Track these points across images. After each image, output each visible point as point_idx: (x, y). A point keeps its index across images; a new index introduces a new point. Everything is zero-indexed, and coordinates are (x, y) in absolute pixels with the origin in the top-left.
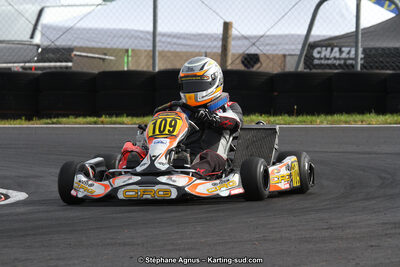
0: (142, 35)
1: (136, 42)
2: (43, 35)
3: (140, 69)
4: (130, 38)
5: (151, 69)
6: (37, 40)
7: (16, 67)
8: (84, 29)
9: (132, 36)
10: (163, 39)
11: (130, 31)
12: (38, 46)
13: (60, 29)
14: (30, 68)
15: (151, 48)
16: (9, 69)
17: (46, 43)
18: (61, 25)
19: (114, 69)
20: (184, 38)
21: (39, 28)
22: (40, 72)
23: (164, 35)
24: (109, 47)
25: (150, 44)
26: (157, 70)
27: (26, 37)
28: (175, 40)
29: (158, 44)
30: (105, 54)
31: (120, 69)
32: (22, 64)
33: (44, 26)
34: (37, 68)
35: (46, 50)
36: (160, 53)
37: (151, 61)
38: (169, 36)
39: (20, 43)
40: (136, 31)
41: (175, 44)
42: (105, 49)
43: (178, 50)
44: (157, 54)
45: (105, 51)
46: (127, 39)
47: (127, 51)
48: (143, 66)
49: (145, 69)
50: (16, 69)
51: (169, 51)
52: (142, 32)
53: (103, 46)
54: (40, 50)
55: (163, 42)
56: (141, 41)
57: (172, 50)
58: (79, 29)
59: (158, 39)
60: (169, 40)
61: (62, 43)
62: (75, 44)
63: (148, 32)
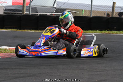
0: (87, 6)
1: (86, 7)
2: (57, 4)
3: (87, 16)
4: (84, 6)
5: (90, 16)
6: (55, 6)
7: (49, 14)
8: (70, 3)
9: (85, 6)
10: (94, 7)
11: (84, 4)
12: (56, 8)
13: (63, 3)
14: (53, 15)
15: (90, 10)
16: (47, 15)
17: (58, 7)
18: (63, 2)
19: (79, 16)
20: (101, 7)
21: (56, 2)
22: (56, 16)
23: (94, 6)
24: (77, 9)
25: (90, 8)
26: (92, 16)
27: (52, 5)
28: (98, 7)
29: (92, 8)
30: (76, 11)
31: (80, 16)
32: (50, 13)
33: (58, 2)
34: (55, 15)
35: (58, 9)
36: (93, 11)
37: (90, 13)
38: (96, 6)
39: (50, 7)
40: (86, 4)
41: (98, 8)
42: (76, 9)
43: (98, 10)
44: (92, 11)
45: (76, 10)
46: (81, 6)
47: (83, 10)
48: (88, 15)
49: (88, 16)
50: (48, 15)
51: (96, 11)
52: (88, 4)
53: (75, 9)
54: (56, 9)
55: (94, 8)
56: (87, 7)
57: (97, 10)
58: (68, 3)
59: (92, 7)
60: (96, 7)
61: (63, 7)
62: (67, 8)
63: (89, 5)
